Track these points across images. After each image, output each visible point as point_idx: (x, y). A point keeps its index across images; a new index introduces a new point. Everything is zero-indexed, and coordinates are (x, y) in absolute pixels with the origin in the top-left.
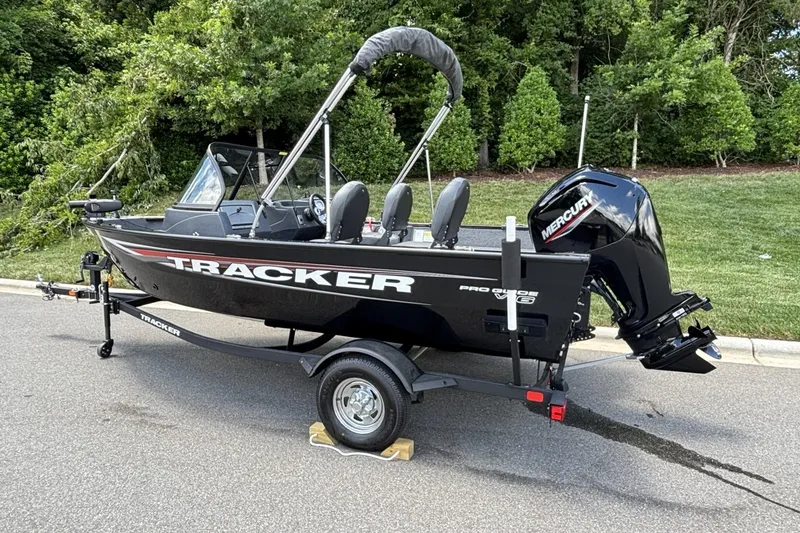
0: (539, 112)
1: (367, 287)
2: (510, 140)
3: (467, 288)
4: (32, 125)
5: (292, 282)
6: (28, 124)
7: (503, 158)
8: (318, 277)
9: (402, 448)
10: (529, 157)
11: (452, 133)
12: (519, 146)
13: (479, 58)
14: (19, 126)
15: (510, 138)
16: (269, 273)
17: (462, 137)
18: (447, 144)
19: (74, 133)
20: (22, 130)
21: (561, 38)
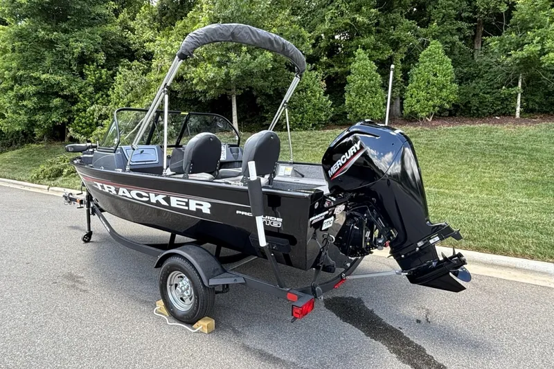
0: (435, 75)
1: (187, 208)
2: (411, 97)
3: (240, 212)
4: (104, 96)
5: (149, 202)
6: (102, 95)
7: (407, 111)
8: (160, 198)
9: (204, 325)
10: (427, 109)
11: (366, 93)
12: (418, 101)
13: (392, 37)
14: (97, 97)
15: (412, 95)
16: (138, 195)
17: (374, 95)
18: (361, 101)
19: (125, 100)
20: (98, 99)
21: (459, 18)
